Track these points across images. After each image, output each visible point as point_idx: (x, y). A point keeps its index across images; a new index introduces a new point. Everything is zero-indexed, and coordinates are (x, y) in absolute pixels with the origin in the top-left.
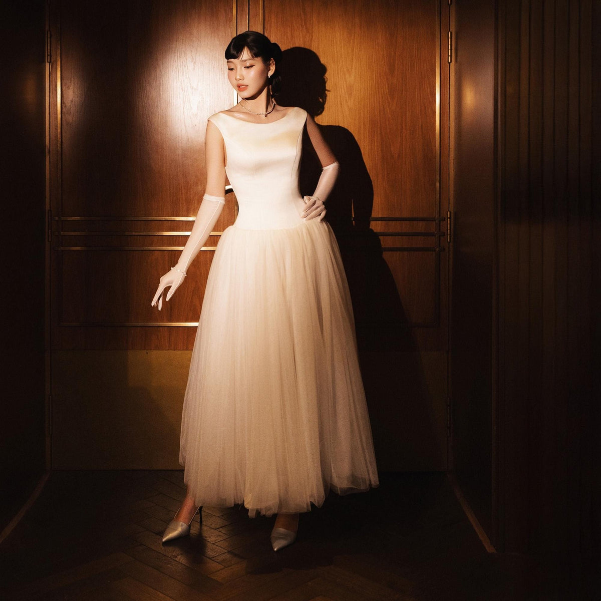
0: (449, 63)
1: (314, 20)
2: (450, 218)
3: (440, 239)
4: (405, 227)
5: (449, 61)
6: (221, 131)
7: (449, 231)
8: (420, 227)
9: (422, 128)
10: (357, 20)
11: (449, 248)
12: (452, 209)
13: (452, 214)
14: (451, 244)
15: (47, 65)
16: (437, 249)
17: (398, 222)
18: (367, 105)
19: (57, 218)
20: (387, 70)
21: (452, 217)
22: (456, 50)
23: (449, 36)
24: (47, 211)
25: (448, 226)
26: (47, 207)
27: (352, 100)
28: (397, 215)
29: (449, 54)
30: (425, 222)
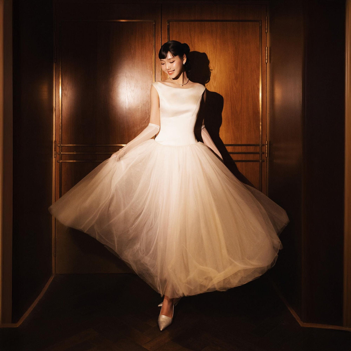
0: (266, 63)
1: (196, 40)
2: (267, 144)
3: (262, 155)
4: (243, 149)
5: (266, 62)
6: (158, 92)
7: (266, 151)
8: (251, 149)
9: (252, 97)
10: (218, 41)
11: (266, 160)
12: (268, 140)
13: (268, 142)
14: (268, 158)
15: (54, 64)
16: (261, 161)
17: (240, 147)
18: (224, 85)
19: (59, 145)
20: (234, 67)
21: (268, 144)
22: (270, 56)
23: (266, 49)
24: (54, 141)
25: (266, 149)
26: (54, 139)
27: (216, 83)
28: (239, 143)
29: (266, 59)
30: (254, 146)
